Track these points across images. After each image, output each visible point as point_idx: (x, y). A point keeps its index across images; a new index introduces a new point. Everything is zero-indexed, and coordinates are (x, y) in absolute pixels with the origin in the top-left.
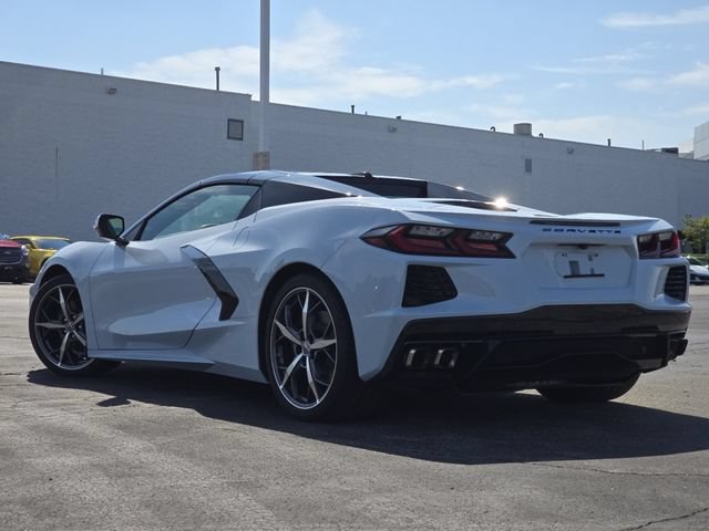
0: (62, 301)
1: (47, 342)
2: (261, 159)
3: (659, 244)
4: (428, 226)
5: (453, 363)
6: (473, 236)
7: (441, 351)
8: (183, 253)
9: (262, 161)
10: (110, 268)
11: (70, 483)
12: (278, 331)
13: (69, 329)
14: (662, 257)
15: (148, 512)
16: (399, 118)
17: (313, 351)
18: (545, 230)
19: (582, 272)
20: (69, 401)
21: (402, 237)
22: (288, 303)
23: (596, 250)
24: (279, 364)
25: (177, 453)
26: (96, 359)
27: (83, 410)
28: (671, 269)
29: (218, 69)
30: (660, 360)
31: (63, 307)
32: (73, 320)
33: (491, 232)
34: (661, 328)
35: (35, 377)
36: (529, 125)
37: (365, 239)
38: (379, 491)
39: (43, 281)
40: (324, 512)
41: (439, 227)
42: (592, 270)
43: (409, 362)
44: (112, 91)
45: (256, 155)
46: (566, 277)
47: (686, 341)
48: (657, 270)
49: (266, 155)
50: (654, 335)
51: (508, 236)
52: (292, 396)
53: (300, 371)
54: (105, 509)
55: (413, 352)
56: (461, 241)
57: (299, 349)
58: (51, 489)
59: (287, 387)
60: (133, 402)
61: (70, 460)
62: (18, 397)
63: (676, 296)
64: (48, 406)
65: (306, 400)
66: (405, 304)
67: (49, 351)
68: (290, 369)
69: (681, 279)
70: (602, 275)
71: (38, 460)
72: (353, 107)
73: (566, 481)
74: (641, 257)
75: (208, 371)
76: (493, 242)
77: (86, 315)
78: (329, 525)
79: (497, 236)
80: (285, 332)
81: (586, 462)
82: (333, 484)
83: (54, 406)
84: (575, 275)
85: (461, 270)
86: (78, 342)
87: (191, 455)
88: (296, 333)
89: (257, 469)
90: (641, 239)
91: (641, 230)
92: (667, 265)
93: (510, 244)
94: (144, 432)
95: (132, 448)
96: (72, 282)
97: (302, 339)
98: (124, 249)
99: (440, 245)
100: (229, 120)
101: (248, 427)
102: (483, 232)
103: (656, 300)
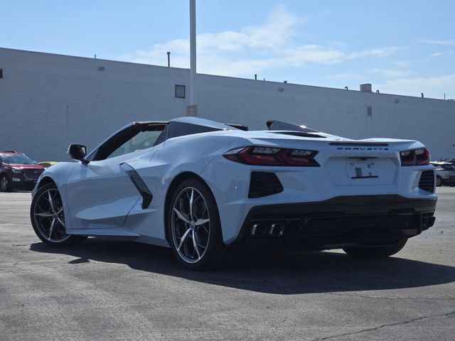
0: (50, 199)
1: (42, 225)
2: (191, 109)
3: (415, 157)
4: (265, 147)
5: (281, 233)
6: (293, 153)
7: (273, 226)
8: (121, 168)
9: (192, 111)
10: (78, 178)
11: (35, 307)
12: (176, 215)
13: (55, 217)
14: (417, 165)
15: (76, 323)
16: (286, 82)
17: (196, 226)
18: (338, 149)
19: (363, 175)
20: (51, 260)
21: (248, 154)
22: (181, 197)
23: (372, 161)
24: (177, 236)
25: (106, 290)
26: (72, 235)
27: (58, 266)
28: (423, 173)
29: (169, 53)
30: (416, 230)
31: (51, 203)
32: (57, 211)
33: (305, 151)
34: (417, 210)
35: (35, 247)
36: (370, 85)
37: (226, 156)
38: (222, 310)
39: (39, 187)
40: (183, 322)
41: (271, 148)
42: (370, 174)
43: (253, 233)
44: (102, 69)
45: (189, 107)
46: (353, 178)
47: (434, 218)
48: (414, 173)
49: (195, 107)
50: (411, 214)
51: (315, 153)
52: (185, 255)
53: (189, 239)
54: (50, 322)
55: (255, 226)
56: (285, 156)
57: (188, 226)
58: (22, 311)
59: (182, 249)
60: (91, 261)
61: (39, 294)
62: (20, 259)
63: (427, 190)
64: (37, 264)
65: (193, 257)
66: (250, 196)
67: (43, 230)
68: (183, 239)
69: (430, 179)
70: (377, 177)
71: (20, 295)
72: (256, 76)
73: (341, 303)
74: (402, 165)
75: (137, 241)
76: (306, 157)
77: (65, 208)
78: (184, 329)
79: (309, 153)
80: (180, 216)
81: (358, 292)
82: (196, 306)
83: (40, 264)
84: (359, 177)
85: (285, 174)
86: (61, 224)
87: (115, 291)
88: (186, 215)
89: (152, 298)
90: (403, 154)
91: (403, 148)
92: (421, 170)
93: (317, 158)
94: (90, 278)
95: (80, 287)
96: (56, 187)
97: (190, 219)
98: (86, 166)
99: (272, 159)
100: (176, 86)
101: (155, 274)
102: (300, 150)
103: (413, 191)
